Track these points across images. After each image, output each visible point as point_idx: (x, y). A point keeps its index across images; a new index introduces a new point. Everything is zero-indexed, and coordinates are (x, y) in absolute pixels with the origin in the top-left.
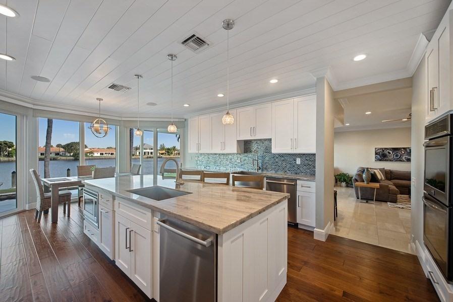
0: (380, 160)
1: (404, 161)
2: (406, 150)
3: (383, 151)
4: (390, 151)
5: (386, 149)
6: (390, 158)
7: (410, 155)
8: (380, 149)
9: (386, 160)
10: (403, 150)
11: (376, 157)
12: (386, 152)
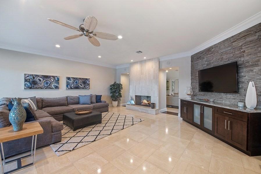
0: (31, 88)
1: (53, 88)
2: (55, 79)
3: (34, 78)
4: (41, 79)
5: (36, 76)
6: (41, 86)
7: (58, 83)
8: (31, 75)
9: (36, 88)
10: (52, 78)
11: (25, 85)
12: (37, 79)
